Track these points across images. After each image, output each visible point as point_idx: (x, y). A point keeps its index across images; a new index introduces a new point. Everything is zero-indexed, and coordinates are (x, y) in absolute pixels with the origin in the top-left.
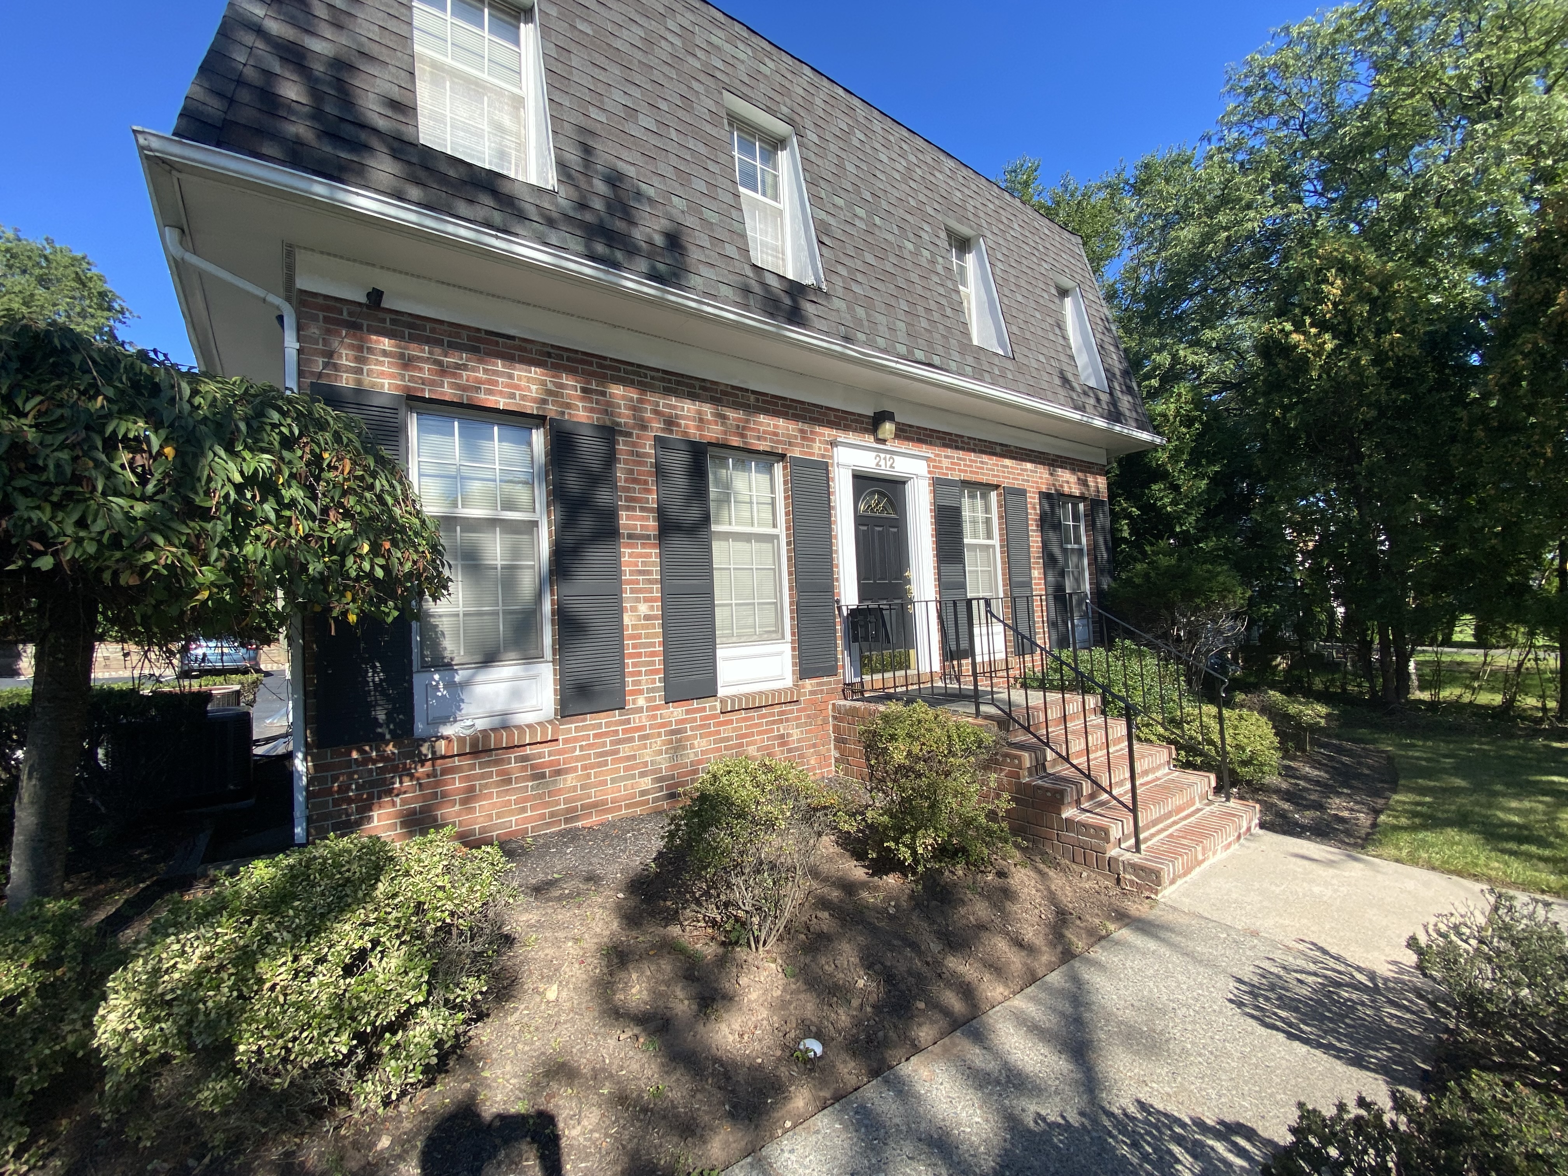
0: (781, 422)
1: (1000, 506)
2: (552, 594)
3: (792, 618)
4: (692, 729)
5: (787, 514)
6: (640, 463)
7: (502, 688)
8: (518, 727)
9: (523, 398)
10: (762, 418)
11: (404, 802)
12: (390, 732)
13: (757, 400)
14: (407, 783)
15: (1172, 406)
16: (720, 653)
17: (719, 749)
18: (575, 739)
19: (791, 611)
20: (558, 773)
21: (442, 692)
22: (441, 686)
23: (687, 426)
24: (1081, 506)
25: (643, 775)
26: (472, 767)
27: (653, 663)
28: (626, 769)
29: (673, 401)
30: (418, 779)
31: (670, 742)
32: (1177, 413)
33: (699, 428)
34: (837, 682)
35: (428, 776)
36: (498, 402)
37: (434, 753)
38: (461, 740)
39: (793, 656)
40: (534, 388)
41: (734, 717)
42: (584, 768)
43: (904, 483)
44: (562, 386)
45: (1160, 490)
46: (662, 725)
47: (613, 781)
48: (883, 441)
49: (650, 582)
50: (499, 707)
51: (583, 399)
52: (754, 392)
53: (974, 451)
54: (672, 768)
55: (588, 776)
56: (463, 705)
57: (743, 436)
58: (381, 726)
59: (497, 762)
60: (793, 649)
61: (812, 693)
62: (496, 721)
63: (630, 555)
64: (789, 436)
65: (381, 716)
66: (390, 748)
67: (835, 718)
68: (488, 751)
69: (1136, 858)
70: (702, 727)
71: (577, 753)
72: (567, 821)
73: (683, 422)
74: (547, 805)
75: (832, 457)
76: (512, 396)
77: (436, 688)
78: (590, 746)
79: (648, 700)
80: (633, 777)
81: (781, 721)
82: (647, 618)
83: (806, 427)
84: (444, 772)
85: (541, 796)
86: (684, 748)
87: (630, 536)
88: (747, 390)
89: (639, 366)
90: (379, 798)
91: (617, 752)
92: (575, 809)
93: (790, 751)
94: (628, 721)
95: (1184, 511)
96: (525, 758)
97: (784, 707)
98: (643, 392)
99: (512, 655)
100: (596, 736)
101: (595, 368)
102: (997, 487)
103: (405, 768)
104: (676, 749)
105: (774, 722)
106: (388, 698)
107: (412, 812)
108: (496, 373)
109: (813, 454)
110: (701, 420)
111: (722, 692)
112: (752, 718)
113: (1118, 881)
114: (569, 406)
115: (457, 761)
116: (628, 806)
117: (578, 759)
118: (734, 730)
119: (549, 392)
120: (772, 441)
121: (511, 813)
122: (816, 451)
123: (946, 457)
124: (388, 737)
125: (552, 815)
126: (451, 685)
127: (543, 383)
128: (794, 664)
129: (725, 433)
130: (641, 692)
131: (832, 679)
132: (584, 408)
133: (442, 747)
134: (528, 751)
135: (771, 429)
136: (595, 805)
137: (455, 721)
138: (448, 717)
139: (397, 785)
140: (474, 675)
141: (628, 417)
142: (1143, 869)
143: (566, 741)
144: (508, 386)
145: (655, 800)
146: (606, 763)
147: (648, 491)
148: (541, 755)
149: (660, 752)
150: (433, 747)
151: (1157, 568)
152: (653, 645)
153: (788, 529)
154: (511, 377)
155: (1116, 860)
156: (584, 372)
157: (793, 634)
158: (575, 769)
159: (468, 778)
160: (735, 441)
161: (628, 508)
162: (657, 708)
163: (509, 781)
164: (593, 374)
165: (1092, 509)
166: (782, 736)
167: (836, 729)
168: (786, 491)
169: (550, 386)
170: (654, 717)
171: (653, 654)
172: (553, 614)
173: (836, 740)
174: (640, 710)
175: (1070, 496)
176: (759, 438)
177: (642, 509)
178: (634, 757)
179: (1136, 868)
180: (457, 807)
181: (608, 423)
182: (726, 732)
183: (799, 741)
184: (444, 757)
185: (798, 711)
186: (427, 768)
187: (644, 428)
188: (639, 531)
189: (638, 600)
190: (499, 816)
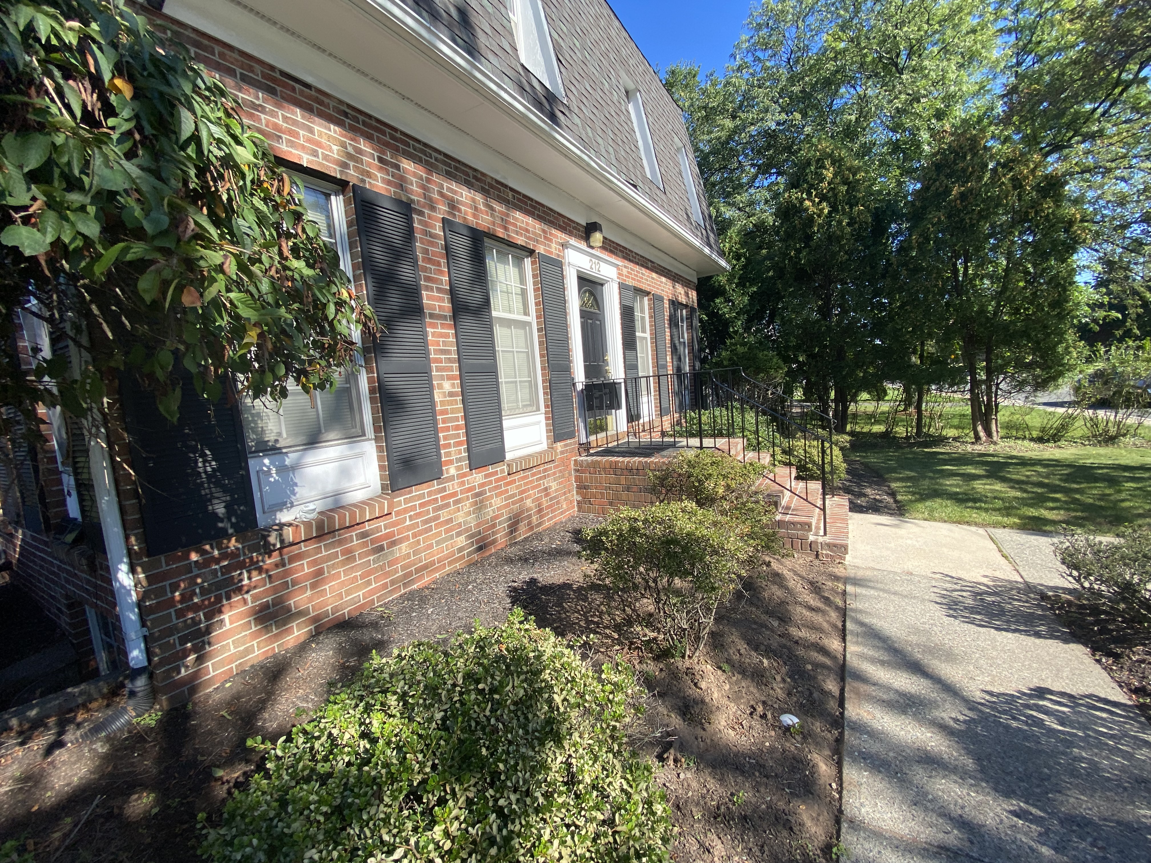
0: (530, 220)
1: (650, 309)
2: (369, 371)
3: (545, 393)
4: (490, 490)
5: (537, 304)
6: (432, 244)
7: (331, 468)
8: (354, 505)
9: (326, 157)
10: (518, 215)
11: (255, 598)
12: (233, 526)
13: (514, 196)
14: (256, 577)
16: (506, 423)
17: (508, 505)
18: (405, 511)
19: (544, 388)
20: (393, 543)
21: (274, 476)
22: (274, 471)
23: (466, 213)
24: (684, 311)
25: (459, 534)
26: (318, 550)
27: (458, 436)
28: (447, 531)
29: (454, 186)
30: (267, 571)
31: (476, 503)
33: (475, 216)
34: (575, 443)
35: (277, 566)
36: (300, 158)
37: (282, 541)
38: (308, 525)
39: (547, 425)
40: (335, 148)
41: (516, 477)
42: (415, 535)
43: (602, 285)
44: (360, 151)
46: (469, 490)
47: (438, 543)
48: (592, 247)
49: (450, 360)
50: (330, 487)
51: (380, 169)
52: (512, 189)
54: (478, 525)
55: (418, 542)
56: (297, 489)
57: (506, 229)
58: (222, 521)
59: (340, 542)
60: (547, 419)
61: (562, 453)
62: (329, 503)
63: (433, 334)
64: (534, 233)
65: (220, 509)
66: (233, 544)
67: (577, 471)
68: (332, 532)
69: (827, 539)
70: (496, 487)
71: (408, 523)
72: (405, 585)
73: (463, 208)
74: (387, 574)
75: (563, 257)
76: (315, 154)
77: (268, 473)
78: (418, 515)
79: (458, 468)
80: (452, 537)
81: (545, 477)
82: (451, 394)
83: (546, 228)
84: (293, 559)
85: (382, 568)
86: (486, 507)
87: (432, 316)
88: (506, 186)
89: (425, 145)
90: (229, 598)
91: (437, 518)
92: (410, 574)
93: (551, 499)
94: (444, 489)
96: (364, 535)
97: (546, 466)
98: (429, 172)
99: (332, 435)
100: (421, 505)
101: (387, 139)
102: (648, 293)
103: (252, 562)
104: (480, 509)
105: (540, 479)
106: (225, 490)
107: (265, 607)
108: (295, 123)
109: (551, 253)
110: (476, 208)
111: (509, 456)
112: (526, 477)
113: (817, 556)
114: (369, 175)
115: (303, 548)
116: (450, 564)
117: (409, 528)
118: (517, 487)
119: (349, 156)
120: (526, 237)
121: (358, 588)
122: (553, 250)
123: (625, 267)
124: (231, 531)
125: (393, 582)
126: (283, 469)
127: (343, 145)
128: (548, 431)
129: (494, 224)
130: (451, 462)
131: (572, 441)
132: (383, 180)
133: (289, 534)
134: (367, 527)
135: (524, 226)
136: (425, 567)
137: (292, 506)
138: (285, 504)
139: (246, 582)
140: (300, 458)
141: (419, 195)
142: (835, 546)
143: (398, 513)
144: (309, 140)
145: (469, 554)
146: (430, 529)
147: (441, 272)
148: (378, 529)
149: (469, 513)
150: (281, 535)
152: (457, 419)
153: (538, 317)
154: (311, 131)
155: (816, 542)
156: (379, 141)
157: (546, 406)
158: (407, 538)
159: (314, 563)
160: (500, 233)
161: (427, 288)
162: (464, 475)
163: (352, 559)
164: (387, 144)
165: (691, 315)
166: (546, 489)
167: (578, 479)
168: (535, 284)
169: (350, 150)
170: (463, 483)
171: (457, 428)
172: (372, 391)
173: (578, 487)
174: (451, 479)
175: (682, 304)
176: (517, 233)
177: (439, 290)
178: (450, 520)
179: (829, 546)
180: (309, 593)
181: (404, 199)
182: (512, 490)
183: (556, 491)
184: (292, 544)
185: (555, 467)
186: (275, 558)
187: (433, 208)
188: (437, 312)
189: (442, 378)
190: (348, 593)
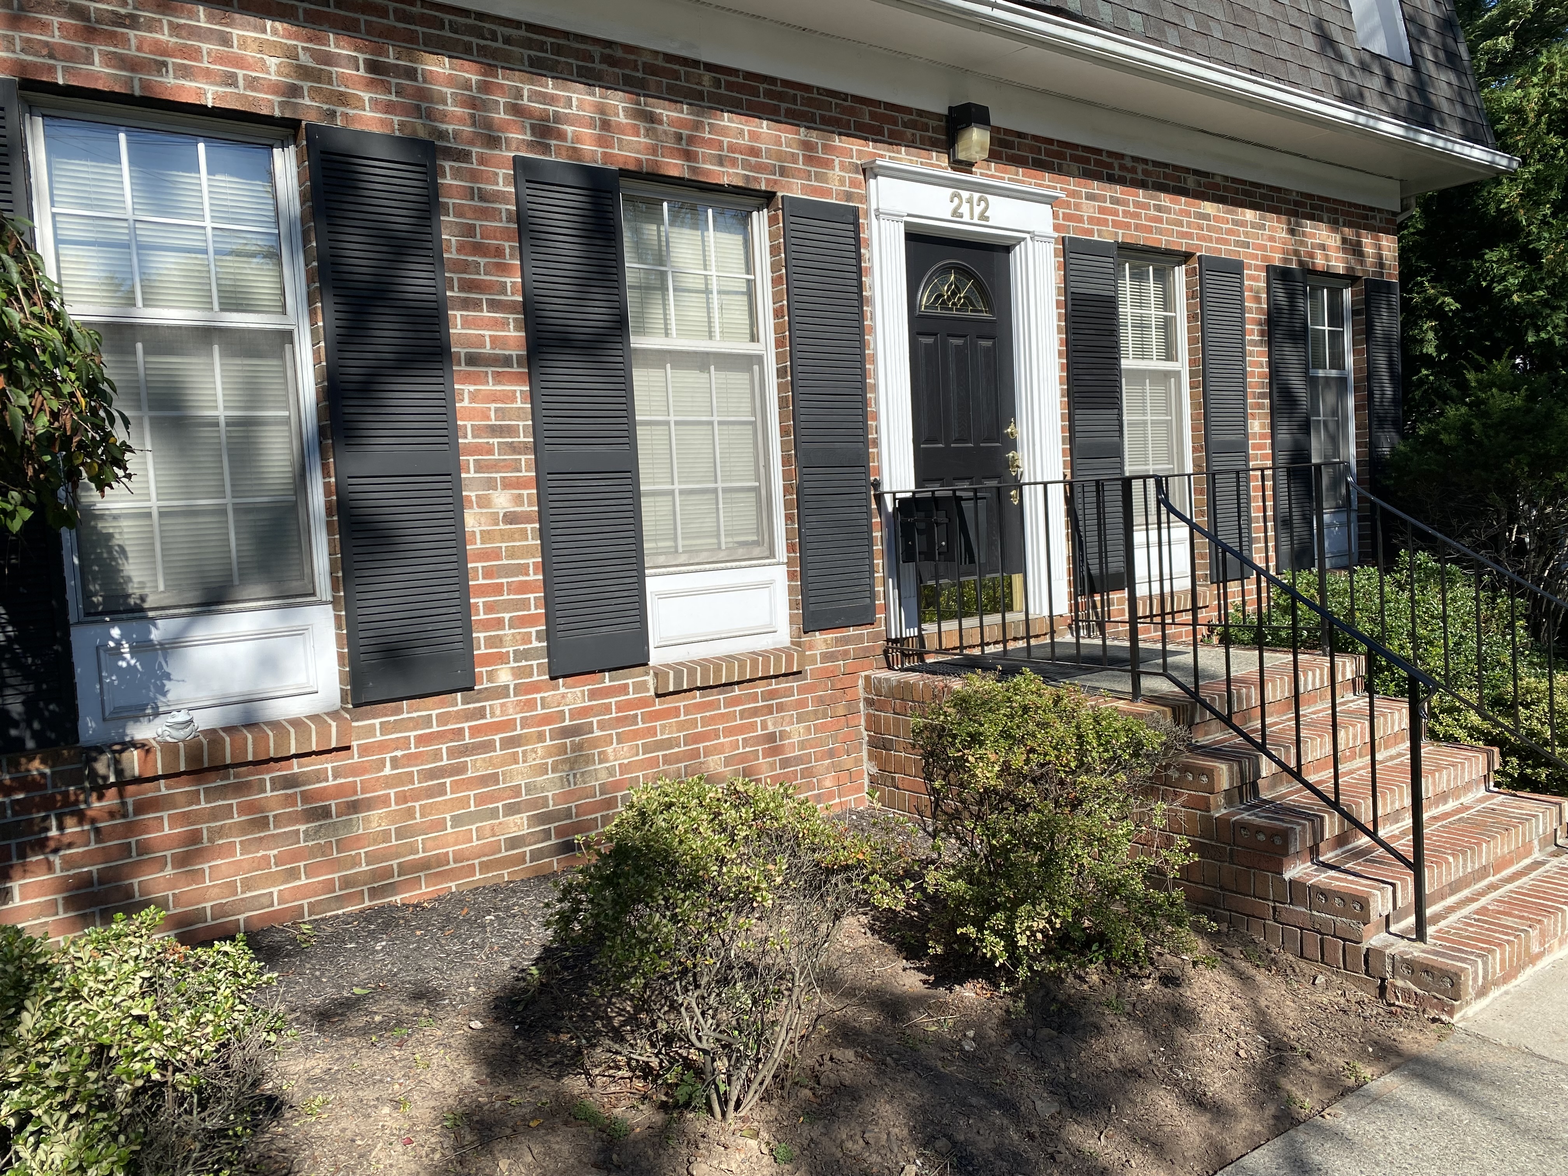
0: (764, 127)
1: (1191, 296)
2: (326, 474)
3: (788, 517)
4: (602, 726)
5: (778, 314)
6: (485, 214)
7: (242, 651)
8: (275, 725)
9: (252, 83)
10: (727, 121)
11: (68, 863)
12: (35, 735)
13: (717, 83)
14: (72, 829)
15: (1535, 92)
16: (653, 585)
17: (654, 763)
18: (383, 747)
19: (787, 505)
20: (354, 807)
21: (128, 660)
22: (126, 648)
23: (577, 138)
24: (1347, 295)
25: (511, 810)
26: (194, 798)
27: (525, 604)
28: (481, 799)
29: (550, 87)
30: (93, 821)
31: (563, 749)
32: (1545, 104)
33: (601, 141)
34: (875, 637)
35: (112, 815)
36: (201, 93)
37: (119, 773)
38: (169, 749)
39: (791, 590)
40: (273, 62)
41: (681, 702)
42: (402, 798)
43: (1008, 249)
44: (328, 59)
45: (1500, 261)
46: (546, 720)
47: (457, 821)
48: (966, 166)
49: (513, 448)
50: (238, 687)
51: (370, 85)
52: (710, 67)
53: (1143, 185)
54: (568, 796)
55: (410, 813)
56: (168, 685)
57: (689, 156)
58: (16, 724)
59: (240, 788)
60: (791, 576)
61: (827, 657)
62: (233, 715)
63: (473, 397)
64: (780, 156)
65: (15, 707)
66: (36, 767)
67: (869, 703)
68: (221, 768)
69: (1416, 951)
70: (620, 721)
71: (388, 771)
72: (374, 893)
73: (569, 129)
74: (336, 864)
75: (865, 199)
76: (230, 80)
77: (117, 653)
78: (411, 759)
79: (518, 673)
80: (494, 813)
81: (769, 710)
82: (511, 518)
83: (814, 137)
84: (142, 807)
85: (322, 850)
86: (589, 760)
87: (473, 360)
88: (696, 63)
89: (481, 16)
90: (23, 856)
91: (461, 769)
92: (388, 872)
93: (785, 763)
94: (481, 713)
95: (1544, 303)
96: (290, 782)
97: (774, 685)
98: (490, 69)
99: (259, 590)
100: (420, 740)
101: (391, 22)
102: (1186, 257)
103: (66, 802)
104: (573, 763)
105: (755, 712)
106: (28, 675)
107: (86, 881)
108: (195, 32)
109: (828, 192)
110: (606, 125)
111: (656, 657)
112: (714, 705)
113: (1382, 990)
114: (342, 99)
115: (163, 788)
116: (485, 867)
117: (389, 782)
118: (681, 726)
119: (304, 72)
120: (746, 165)
121: (272, 880)
122: (834, 186)
123: (1090, 197)
124: (30, 744)
125: (346, 882)
126: (143, 647)
127: (291, 54)
128: (793, 605)
129: (655, 152)
130: (502, 658)
131: (865, 631)
132: (374, 102)
133: (133, 761)
134: (295, 767)
135: (745, 141)
136: (424, 865)
137: (156, 714)
138: (143, 708)
139: (54, 833)
140: (186, 628)
141: (461, 121)
142: (1428, 969)
143: (365, 750)
144: (220, 59)
145: (536, 855)
146: (441, 790)
147: (503, 268)
148: (320, 776)
149: (543, 769)
150: (117, 762)
151: (1486, 414)
152: (523, 569)
153: (779, 343)
154: (225, 40)
155: (1380, 953)
156: (371, 30)
157: (790, 548)
158: (385, 801)
159: (186, 818)
160: (674, 167)
161: (466, 304)
162: (535, 688)
163: (262, 823)
164: (389, 34)
165: (1368, 302)
166: (771, 737)
167: (873, 724)
168: (775, 267)
169: (305, 59)
170: (531, 705)
171: (524, 587)
172: (329, 512)
173: (872, 743)
174: (502, 692)
175: (1328, 275)
176: (721, 161)
177: (494, 305)
178: (494, 778)
179: (1414, 968)
180: (169, 871)
181: (422, 134)
182: (665, 730)
183: (803, 745)
184: (139, 780)
185: (801, 690)
186: (111, 799)
187: (493, 141)
188: (488, 349)
189: (491, 484)
190: (248, 885)
